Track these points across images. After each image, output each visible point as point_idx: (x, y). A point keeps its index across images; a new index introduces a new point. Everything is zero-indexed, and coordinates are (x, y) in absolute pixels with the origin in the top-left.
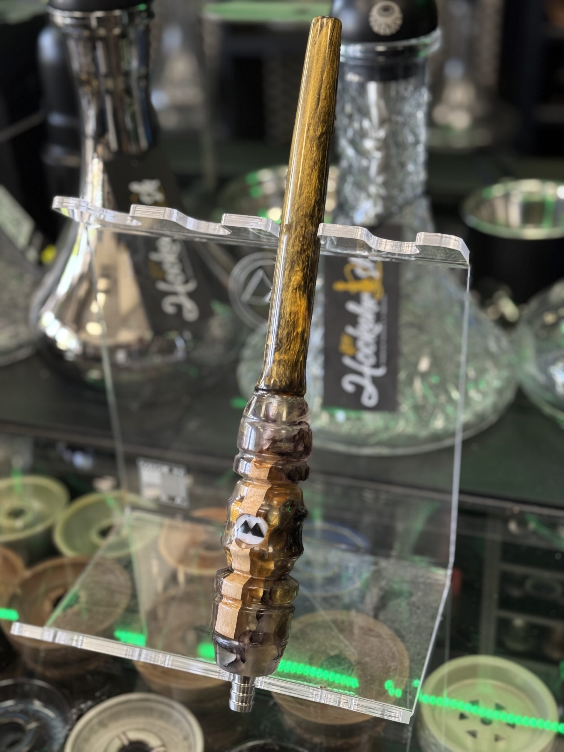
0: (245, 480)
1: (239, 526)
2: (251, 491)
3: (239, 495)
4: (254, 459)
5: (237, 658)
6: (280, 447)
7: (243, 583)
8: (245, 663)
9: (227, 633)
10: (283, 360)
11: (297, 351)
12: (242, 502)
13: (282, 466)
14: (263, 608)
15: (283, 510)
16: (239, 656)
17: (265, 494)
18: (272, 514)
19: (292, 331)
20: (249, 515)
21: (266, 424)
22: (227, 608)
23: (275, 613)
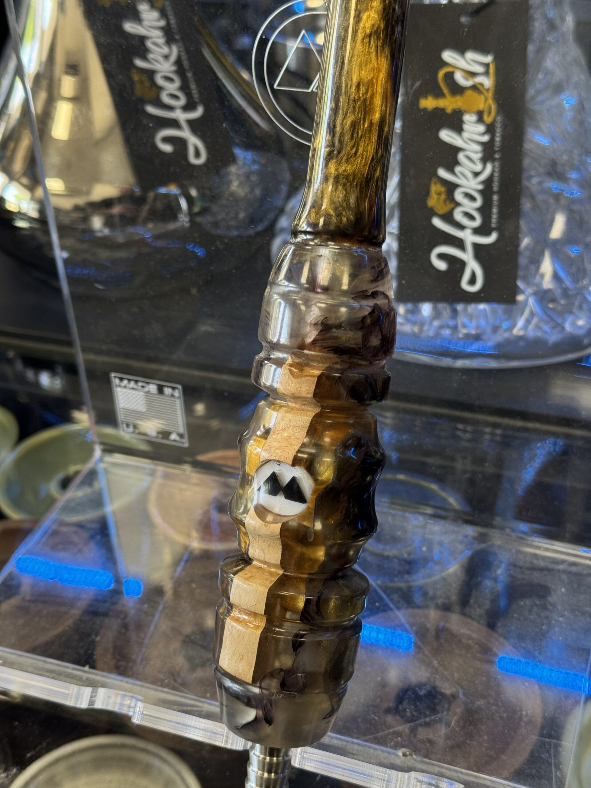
0: (273, 400)
1: (262, 483)
2: (282, 419)
3: (262, 427)
4: (290, 361)
5: (258, 716)
6: (336, 338)
7: (269, 584)
8: (273, 725)
9: (240, 673)
10: (343, 175)
11: (371, 158)
12: (266, 439)
13: (340, 374)
14: (304, 630)
15: (341, 453)
16: (260, 713)
17: (308, 425)
18: (321, 460)
19: (360, 118)
20: (279, 462)
21: (312, 295)
22: (241, 628)
23: (326, 638)
